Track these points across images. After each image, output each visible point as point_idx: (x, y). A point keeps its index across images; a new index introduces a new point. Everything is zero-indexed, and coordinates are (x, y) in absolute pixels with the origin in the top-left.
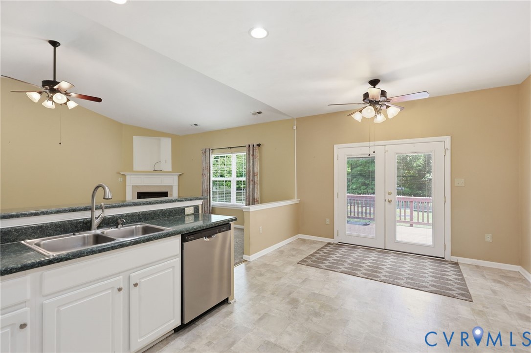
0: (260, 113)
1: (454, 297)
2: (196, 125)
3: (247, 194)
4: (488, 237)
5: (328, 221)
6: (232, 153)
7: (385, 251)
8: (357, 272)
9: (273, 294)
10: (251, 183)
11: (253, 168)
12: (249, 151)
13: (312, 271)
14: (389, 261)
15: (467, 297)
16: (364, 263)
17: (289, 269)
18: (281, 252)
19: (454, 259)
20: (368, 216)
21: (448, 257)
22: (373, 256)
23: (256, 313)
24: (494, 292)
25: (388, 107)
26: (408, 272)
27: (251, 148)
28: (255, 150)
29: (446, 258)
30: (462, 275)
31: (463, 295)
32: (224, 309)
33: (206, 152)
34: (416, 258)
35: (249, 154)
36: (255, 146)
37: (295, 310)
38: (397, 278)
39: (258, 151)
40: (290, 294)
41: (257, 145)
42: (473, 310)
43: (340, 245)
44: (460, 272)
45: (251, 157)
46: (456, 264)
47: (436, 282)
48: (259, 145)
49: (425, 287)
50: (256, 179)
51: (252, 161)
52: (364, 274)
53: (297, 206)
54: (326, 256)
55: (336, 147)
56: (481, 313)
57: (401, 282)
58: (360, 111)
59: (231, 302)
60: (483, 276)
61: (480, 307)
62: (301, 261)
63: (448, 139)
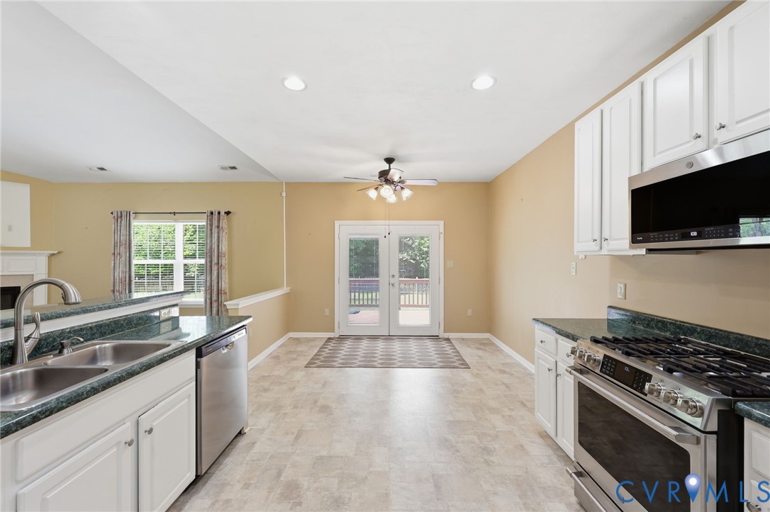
0: (234, 168)
1: (458, 368)
2: (102, 169)
3: (208, 284)
4: (470, 312)
5: (327, 312)
6: (176, 221)
7: (389, 338)
8: (373, 363)
9: (295, 407)
10: (215, 268)
11: (218, 246)
12: (211, 221)
13: (326, 373)
14: (397, 346)
15: (466, 366)
16: (376, 353)
17: (299, 375)
18: (275, 358)
19: (446, 335)
20: (357, 303)
21: (442, 335)
22: (380, 345)
23: (287, 434)
24: (480, 357)
25: (402, 188)
26: (417, 354)
27: (216, 216)
28: (221, 221)
29: (440, 336)
30: (456, 349)
31: (462, 364)
32: (243, 442)
33: (123, 218)
34: (417, 339)
35: (211, 225)
36: (222, 213)
37: (331, 416)
38: (410, 362)
39: (225, 221)
40: (316, 402)
41: (225, 213)
42: (472, 374)
43: (342, 338)
44: (453, 346)
45: (215, 230)
46: (448, 340)
47: (440, 358)
48: (228, 213)
49: (435, 364)
50: (224, 261)
51: (216, 235)
52: (382, 364)
53: (287, 296)
54: (333, 353)
55: (337, 223)
56: (477, 376)
57: (415, 364)
58: (376, 189)
59: (246, 431)
60: (469, 346)
61: (476, 372)
62: (307, 364)
63: (442, 223)
